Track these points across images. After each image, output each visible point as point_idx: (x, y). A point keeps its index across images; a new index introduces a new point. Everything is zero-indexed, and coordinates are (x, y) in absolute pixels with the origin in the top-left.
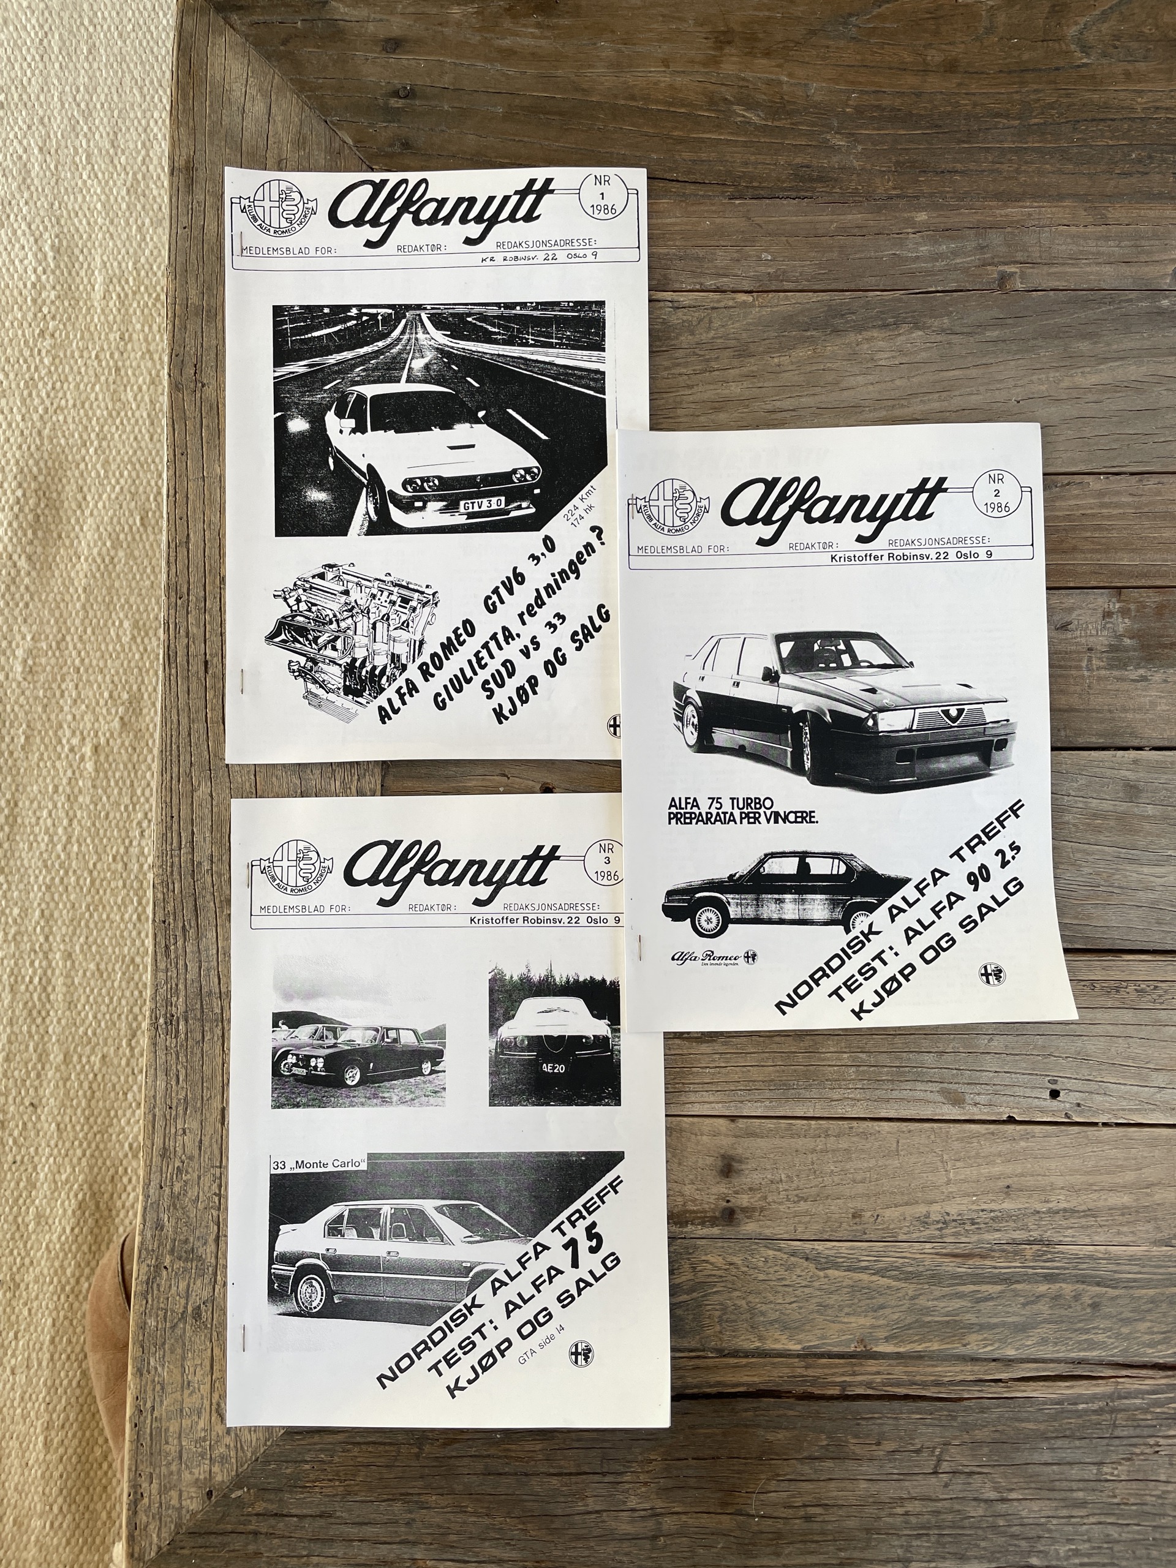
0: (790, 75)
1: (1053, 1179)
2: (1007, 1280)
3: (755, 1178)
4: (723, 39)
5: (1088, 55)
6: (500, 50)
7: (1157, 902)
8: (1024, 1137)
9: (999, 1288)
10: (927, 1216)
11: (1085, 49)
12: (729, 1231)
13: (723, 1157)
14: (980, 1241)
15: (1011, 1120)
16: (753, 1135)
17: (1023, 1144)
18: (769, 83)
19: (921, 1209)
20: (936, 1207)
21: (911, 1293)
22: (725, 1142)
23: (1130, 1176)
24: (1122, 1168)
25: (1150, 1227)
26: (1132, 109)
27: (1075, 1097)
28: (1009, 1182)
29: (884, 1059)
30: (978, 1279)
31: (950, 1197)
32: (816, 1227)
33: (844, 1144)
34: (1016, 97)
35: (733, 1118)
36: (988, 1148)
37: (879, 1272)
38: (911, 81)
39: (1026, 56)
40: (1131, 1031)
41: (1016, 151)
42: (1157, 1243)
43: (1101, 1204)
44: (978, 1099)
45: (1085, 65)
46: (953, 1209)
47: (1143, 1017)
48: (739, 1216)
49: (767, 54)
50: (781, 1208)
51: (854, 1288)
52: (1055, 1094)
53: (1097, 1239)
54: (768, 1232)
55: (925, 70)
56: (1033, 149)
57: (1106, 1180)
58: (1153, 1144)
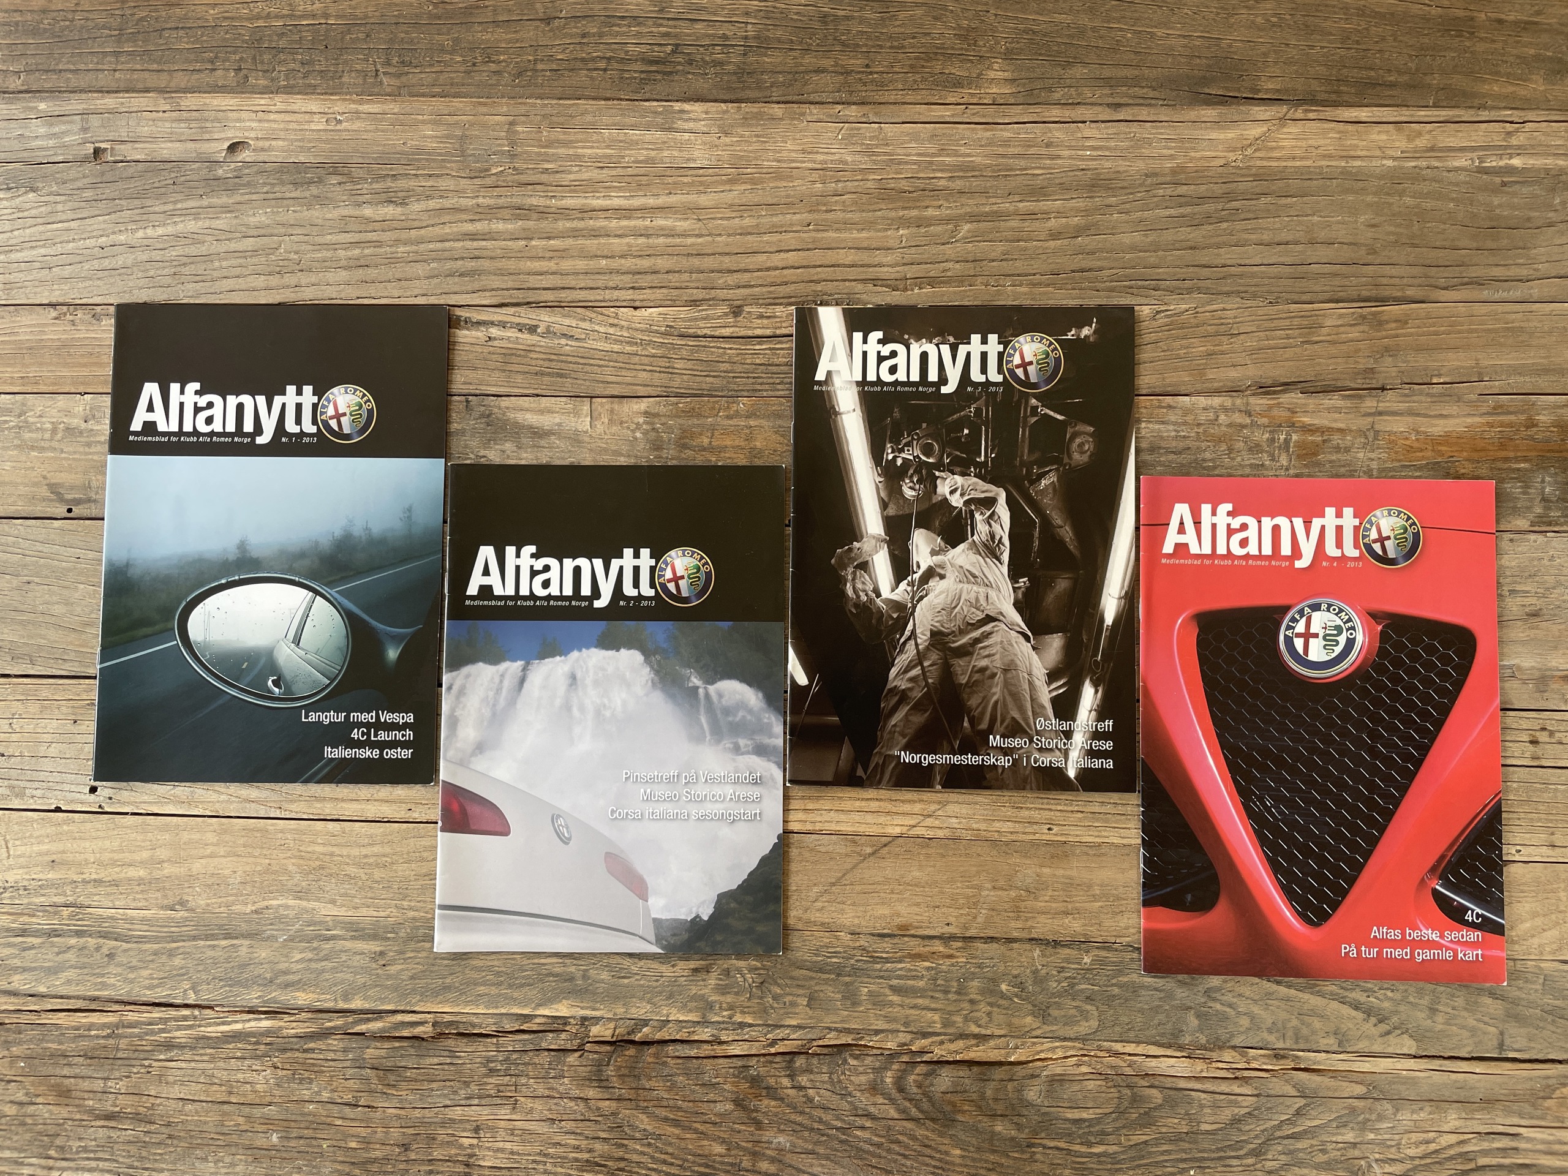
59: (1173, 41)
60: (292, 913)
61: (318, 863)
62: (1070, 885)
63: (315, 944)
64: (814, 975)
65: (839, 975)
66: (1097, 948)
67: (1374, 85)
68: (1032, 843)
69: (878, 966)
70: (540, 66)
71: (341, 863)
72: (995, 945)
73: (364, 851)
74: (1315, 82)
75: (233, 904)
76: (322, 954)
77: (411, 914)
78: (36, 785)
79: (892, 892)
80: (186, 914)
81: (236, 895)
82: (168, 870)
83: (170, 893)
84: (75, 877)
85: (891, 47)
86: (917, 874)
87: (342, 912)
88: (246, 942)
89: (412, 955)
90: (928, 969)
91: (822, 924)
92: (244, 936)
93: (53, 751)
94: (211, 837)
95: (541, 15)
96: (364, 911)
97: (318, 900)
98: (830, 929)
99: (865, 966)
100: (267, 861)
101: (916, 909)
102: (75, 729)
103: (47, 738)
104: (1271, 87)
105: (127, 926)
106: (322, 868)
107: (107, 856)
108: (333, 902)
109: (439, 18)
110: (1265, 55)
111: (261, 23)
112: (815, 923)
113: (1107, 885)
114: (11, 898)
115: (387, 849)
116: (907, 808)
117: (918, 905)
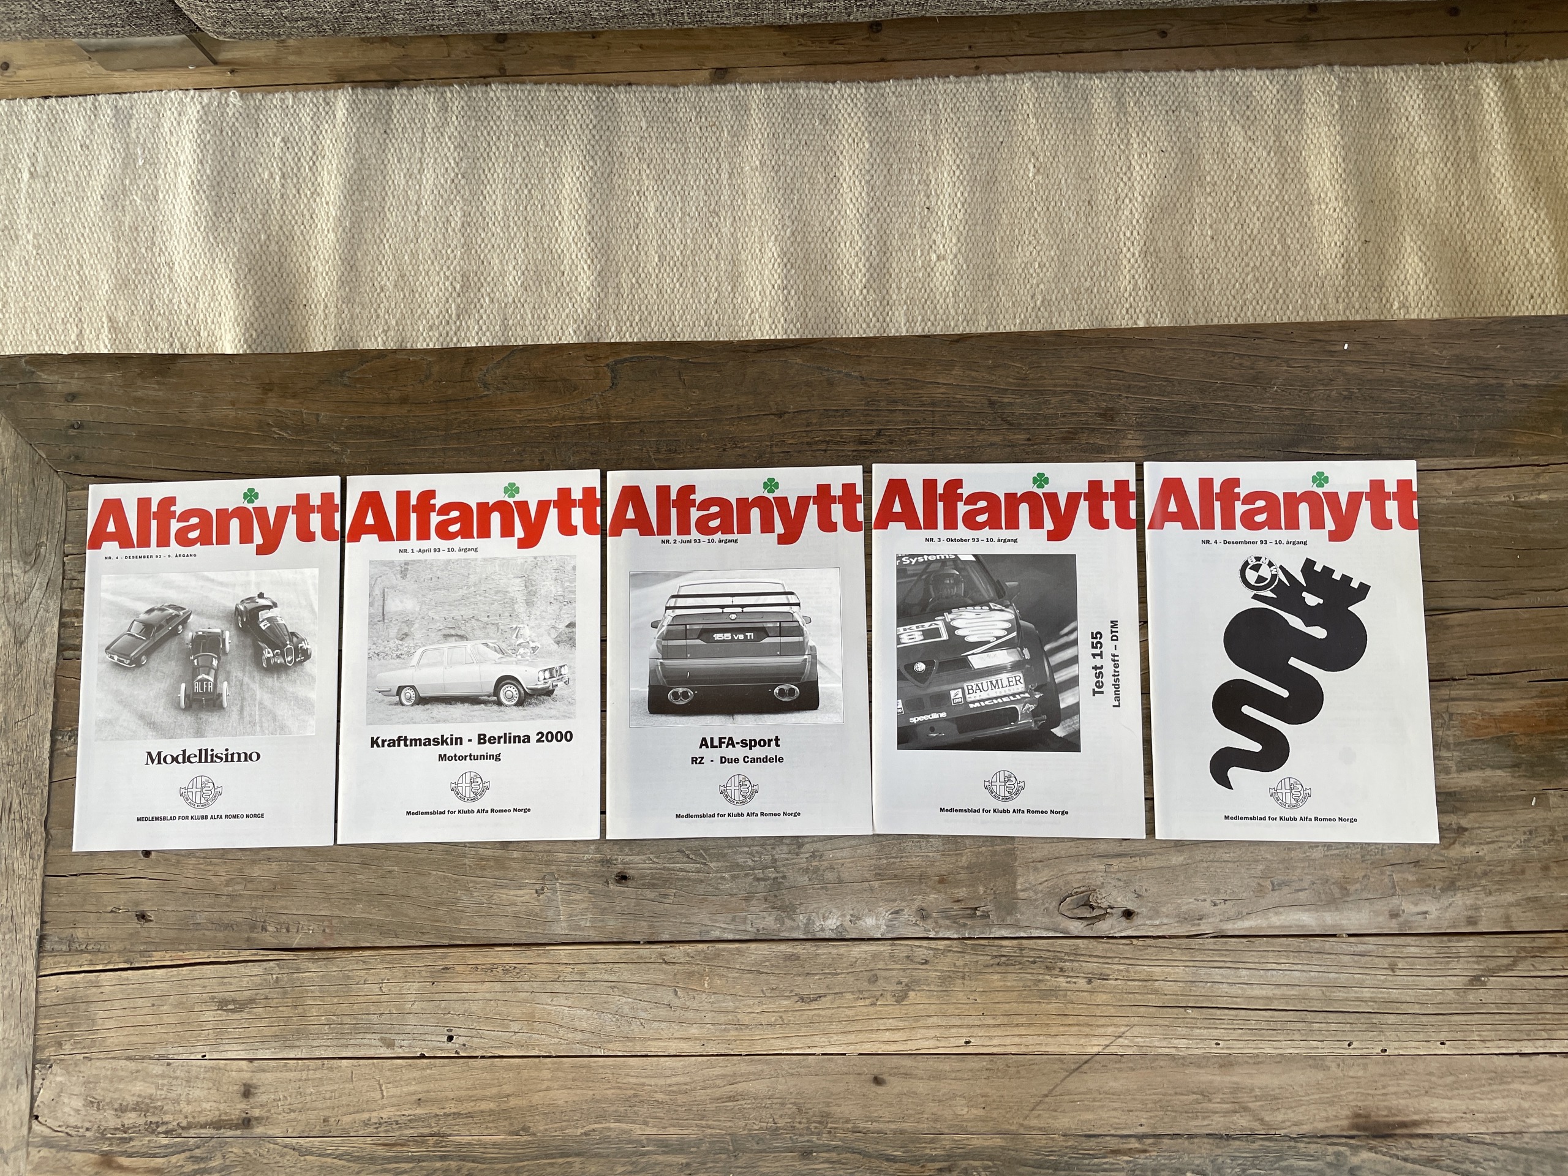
0: (307, 409)
1: (447, 1094)
2: (419, 1160)
3: (263, 1098)
4: (267, 388)
5: (488, 389)
6: (135, 399)
7: (519, 912)
8: (429, 1067)
9: (411, 1165)
10: (369, 1120)
11: (486, 386)
12: (247, 1133)
13: (245, 1085)
14: (401, 1135)
15: (423, 1056)
16: (264, 1071)
17: (428, 1071)
18: (294, 413)
19: (366, 1116)
20: (375, 1114)
21: (357, 1170)
22: (247, 1075)
23: (494, 1090)
24: (491, 1085)
25: (506, 1123)
26: (515, 422)
27: (462, 1040)
28: (420, 1096)
29: (347, 1020)
30: (398, 1160)
31: (383, 1107)
32: (299, 1128)
33: (318, 1075)
34: (444, 417)
35: (251, 1060)
36: (407, 1075)
37: (339, 1157)
38: (378, 410)
39: (450, 392)
40: (499, 996)
41: (444, 449)
42: (511, 1133)
43: (476, 1109)
44: (403, 1043)
45: (486, 396)
46: (385, 1114)
47: (507, 986)
48: (253, 1122)
49: (294, 396)
50: (280, 1117)
51: (322, 1168)
52: (450, 1038)
53: (473, 1132)
54: (270, 1133)
55: (388, 403)
56: (453, 449)
57: (479, 1093)
58: (508, 1069)
59: (1266, 413)
60: (613, 1135)
61: (632, 1092)
62: (1236, 1089)
63: (634, 1159)
64: (1036, 1170)
65: (1056, 1170)
66: (1262, 1139)
67: (1427, 441)
68: (1204, 1056)
69: (1087, 1162)
70: (775, 450)
71: (651, 1091)
72: (1180, 1141)
73: (669, 1081)
74: (1381, 441)
75: (566, 1128)
76: (639, 1167)
77: (709, 1131)
78: (402, 1037)
79: (1094, 1100)
80: (529, 1138)
81: (568, 1121)
82: (513, 1102)
83: (516, 1121)
84: (439, 1112)
85: (1047, 425)
86: (1112, 1084)
87: (654, 1131)
88: (578, 1159)
89: (711, 1165)
90: (1128, 1162)
91: (1040, 1129)
92: (577, 1155)
93: (417, 1007)
94: (546, 1074)
95: (774, 411)
96: (672, 1130)
97: (634, 1122)
98: (1046, 1132)
99: (1076, 1162)
100: (591, 1093)
101: (1115, 1113)
102: (434, 989)
103: (412, 998)
104: (1345, 444)
105: (482, 1150)
106: (635, 1096)
107: (463, 1093)
108: (646, 1123)
109: (696, 416)
110: (1341, 421)
111: (558, 424)
112: (1034, 1128)
113: (1266, 1087)
114: (386, 1131)
115: (688, 1080)
116: (1101, 1031)
117: (1115, 1109)
